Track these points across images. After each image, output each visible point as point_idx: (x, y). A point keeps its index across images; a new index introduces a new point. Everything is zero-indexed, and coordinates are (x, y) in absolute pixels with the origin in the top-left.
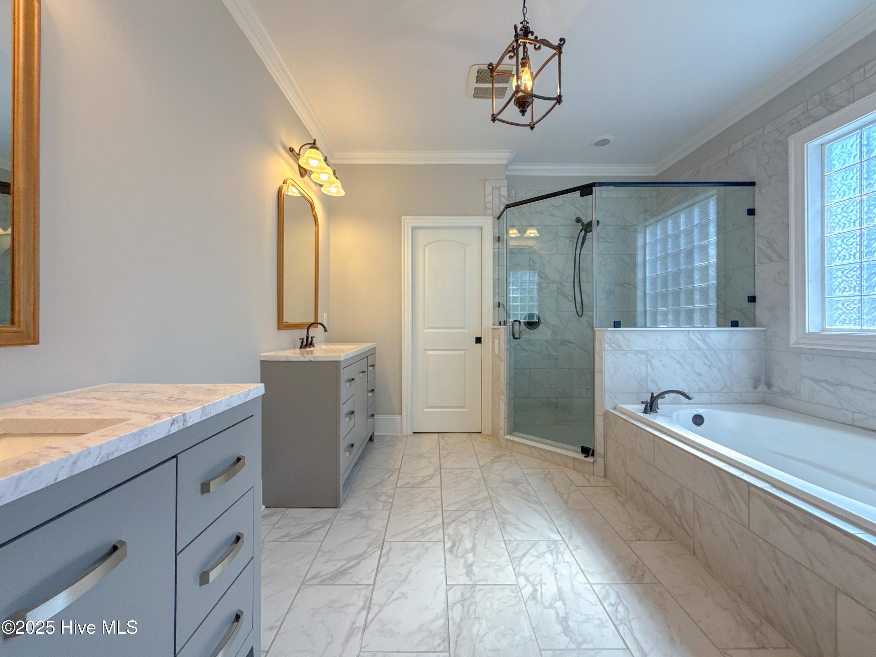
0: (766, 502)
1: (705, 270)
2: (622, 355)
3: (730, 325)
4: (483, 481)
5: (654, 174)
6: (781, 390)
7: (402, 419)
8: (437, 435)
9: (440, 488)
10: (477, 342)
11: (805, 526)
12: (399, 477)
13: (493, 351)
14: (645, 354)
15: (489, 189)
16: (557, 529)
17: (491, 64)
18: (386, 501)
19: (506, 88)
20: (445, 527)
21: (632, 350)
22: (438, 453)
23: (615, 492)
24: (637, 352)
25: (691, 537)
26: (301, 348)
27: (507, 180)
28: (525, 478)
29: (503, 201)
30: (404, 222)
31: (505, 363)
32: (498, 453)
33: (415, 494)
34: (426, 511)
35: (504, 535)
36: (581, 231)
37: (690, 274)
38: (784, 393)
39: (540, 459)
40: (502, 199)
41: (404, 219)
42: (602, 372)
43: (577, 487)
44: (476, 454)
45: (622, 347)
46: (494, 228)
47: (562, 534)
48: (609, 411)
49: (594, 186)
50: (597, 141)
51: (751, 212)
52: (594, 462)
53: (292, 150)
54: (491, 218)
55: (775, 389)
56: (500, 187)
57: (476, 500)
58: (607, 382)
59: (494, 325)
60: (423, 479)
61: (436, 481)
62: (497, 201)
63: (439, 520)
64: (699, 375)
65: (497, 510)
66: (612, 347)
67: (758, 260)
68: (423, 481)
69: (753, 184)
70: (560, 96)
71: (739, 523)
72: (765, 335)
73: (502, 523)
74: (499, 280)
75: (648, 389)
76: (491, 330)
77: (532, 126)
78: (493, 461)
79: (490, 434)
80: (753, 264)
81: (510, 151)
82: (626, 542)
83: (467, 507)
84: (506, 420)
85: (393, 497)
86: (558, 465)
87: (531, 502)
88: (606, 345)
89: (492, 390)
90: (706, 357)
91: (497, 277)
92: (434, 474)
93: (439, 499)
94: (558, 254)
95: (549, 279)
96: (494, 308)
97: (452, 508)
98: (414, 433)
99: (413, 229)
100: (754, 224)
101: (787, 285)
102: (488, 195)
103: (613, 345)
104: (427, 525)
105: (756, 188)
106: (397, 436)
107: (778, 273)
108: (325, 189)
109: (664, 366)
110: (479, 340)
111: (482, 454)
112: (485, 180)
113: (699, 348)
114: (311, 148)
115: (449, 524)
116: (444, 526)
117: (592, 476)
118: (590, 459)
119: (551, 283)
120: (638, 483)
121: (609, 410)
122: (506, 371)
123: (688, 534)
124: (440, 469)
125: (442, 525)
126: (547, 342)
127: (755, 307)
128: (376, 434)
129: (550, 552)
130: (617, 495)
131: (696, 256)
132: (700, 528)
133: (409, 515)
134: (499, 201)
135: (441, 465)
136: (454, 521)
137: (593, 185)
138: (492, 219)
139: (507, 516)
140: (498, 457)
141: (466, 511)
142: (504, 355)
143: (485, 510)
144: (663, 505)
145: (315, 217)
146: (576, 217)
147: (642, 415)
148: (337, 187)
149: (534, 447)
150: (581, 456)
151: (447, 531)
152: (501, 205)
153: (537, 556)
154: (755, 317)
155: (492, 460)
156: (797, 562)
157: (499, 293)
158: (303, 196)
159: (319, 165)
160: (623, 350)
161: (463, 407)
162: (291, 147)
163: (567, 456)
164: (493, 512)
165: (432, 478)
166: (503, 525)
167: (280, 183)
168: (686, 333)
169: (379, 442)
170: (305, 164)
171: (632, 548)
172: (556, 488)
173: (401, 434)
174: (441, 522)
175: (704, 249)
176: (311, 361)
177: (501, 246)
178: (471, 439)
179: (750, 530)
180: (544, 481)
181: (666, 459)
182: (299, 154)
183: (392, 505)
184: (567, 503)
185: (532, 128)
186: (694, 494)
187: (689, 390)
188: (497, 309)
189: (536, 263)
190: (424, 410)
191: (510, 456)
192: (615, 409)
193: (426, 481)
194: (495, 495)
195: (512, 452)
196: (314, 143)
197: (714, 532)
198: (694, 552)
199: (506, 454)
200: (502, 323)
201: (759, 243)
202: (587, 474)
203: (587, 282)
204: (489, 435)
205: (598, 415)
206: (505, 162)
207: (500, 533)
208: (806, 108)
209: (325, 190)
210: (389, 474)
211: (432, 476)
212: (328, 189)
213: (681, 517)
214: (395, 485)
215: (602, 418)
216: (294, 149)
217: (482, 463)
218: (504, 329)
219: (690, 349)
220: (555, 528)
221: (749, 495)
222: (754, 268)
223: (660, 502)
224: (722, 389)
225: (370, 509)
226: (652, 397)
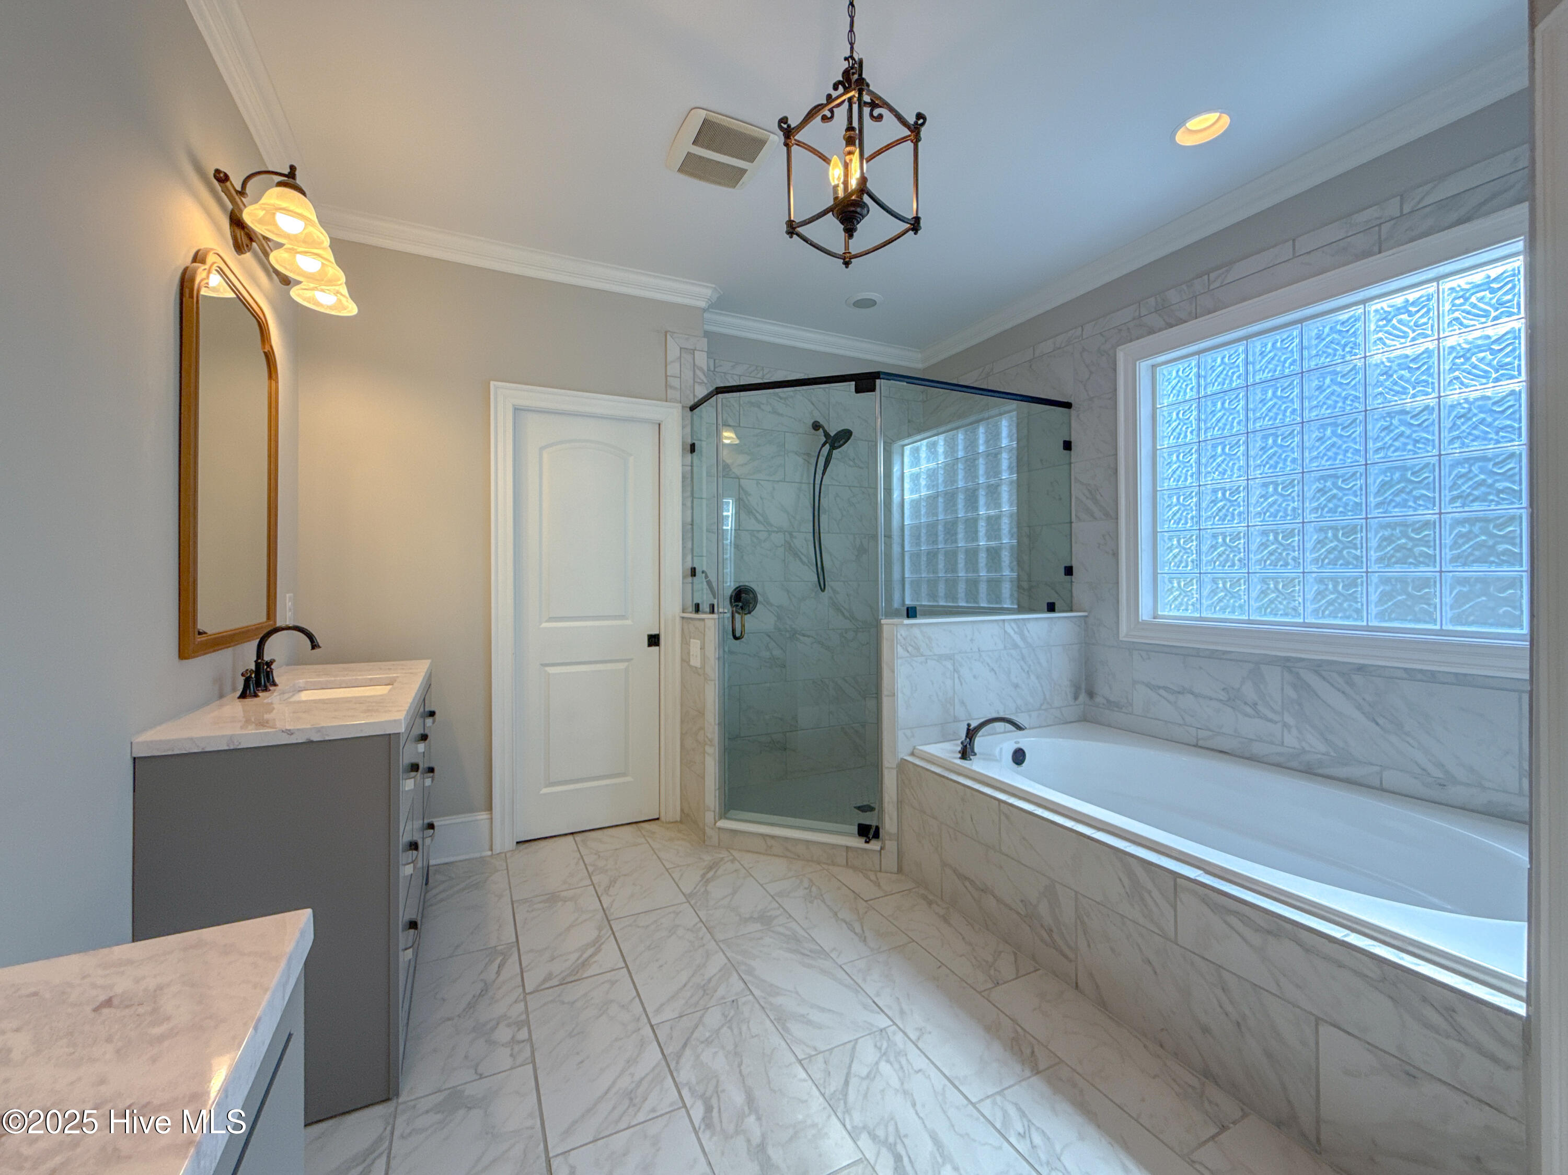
0: (1204, 900)
1: (993, 523)
2: (921, 663)
3: (1046, 610)
4: (704, 928)
5: (920, 366)
6: (1108, 701)
7: (492, 819)
8: (570, 838)
9: (625, 969)
10: (650, 645)
11: (1269, 932)
12: (524, 965)
13: (685, 660)
14: (951, 659)
15: (673, 351)
16: (874, 1002)
17: (784, 120)
18: (514, 1041)
19: (745, 171)
20: (672, 1067)
21: (935, 655)
22: (589, 882)
23: (925, 898)
24: (941, 658)
25: (1071, 961)
26: (243, 696)
27: (706, 340)
28: (777, 905)
29: (700, 379)
30: (496, 394)
31: (715, 684)
32: (708, 858)
33: (575, 1001)
34: (616, 1040)
35: (793, 1048)
36: (824, 445)
37: (971, 524)
38: (1111, 705)
39: (786, 857)
40: (698, 372)
41: (496, 388)
42: (894, 695)
43: (866, 901)
44: (667, 870)
45: (922, 650)
46: (683, 427)
47: (886, 1011)
48: (905, 760)
49: (879, 378)
50: (859, 298)
51: (1067, 446)
52: (882, 848)
53: (222, 178)
54: (679, 406)
55: (1099, 700)
56: (694, 350)
57: (710, 980)
58: (902, 711)
59: (684, 611)
60: (581, 956)
61: (609, 956)
62: (688, 374)
63: (652, 1055)
64: (1016, 686)
65: (757, 992)
66: (908, 652)
67: (1076, 515)
68: (580, 961)
69: (1068, 405)
70: (917, 219)
71: (1158, 934)
72: (1086, 623)
73: (779, 1020)
74: (692, 525)
75: (955, 717)
76: (678, 620)
77: (847, 260)
78: (705, 880)
79: (679, 819)
80: (1068, 520)
81: (714, 286)
82: (983, 994)
83: (698, 1003)
84: (717, 792)
85: (527, 1023)
86: (819, 863)
87: (808, 956)
88: (900, 649)
89: (682, 734)
90: (1023, 658)
91: (689, 520)
92: (599, 937)
93: (635, 997)
94: (785, 481)
95: (771, 525)
96: (684, 577)
97: (669, 1013)
98: (518, 843)
99: (517, 410)
100: (1070, 463)
101: (1116, 554)
102: (672, 362)
103: (910, 649)
104: (632, 1075)
105: (1073, 412)
106: (481, 857)
107: (1103, 536)
108: (301, 292)
109: (975, 677)
110: (654, 640)
111: (678, 866)
112: (666, 332)
113: (1016, 646)
114: (280, 184)
115: (679, 1056)
116: (669, 1063)
117: (879, 874)
118: (874, 845)
119: (774, 532)
120: (967, 878)
121: (905, 758)
122: (717, 697)
123: (1066, 957)
124: (609, 921)
125: (663, 1063)
126: (769, 636)
127: (1072, 582)
128: (432, 862)
129: (884, 1058)
130: (930, 903)
131: (982, 501)
132: (1089, 946)
133: (582, 1062)
134: (692, 375)
135: (607, 912)
136: (685, 1045)
137: (876, 375)
138: (680, 408)
139: (779, 1000)
140: (710, 868)
141: (699, 1014)
142: (713, 669)
143: (734, 998)
144: (1018, 913)
145: (270, 358)
146: (813, 421)
147: (959, 762)
148: (337, 293)
149: (773, 837)
150: (859, 843)
151: (682, 1077)
152: (696, 384)
153: (868, 1076)
154: (1072, 596)
155: (704, 875)
156: (1256, 985)
157: (692, 549)
158: (240, 298)
159: (307, 231)
160: (922, 655)
161: (624, 774)
162: (222, 169)
163: (834, 846)
164: (751, 997)
165: (598, 951)
166: (781, 1021)
167: (185, 259)
168: (1001, 623)
169: (443, 882)
170: (261, 221)
171: (996, 1004)
172: (836, 914)
173: (489, 853)
174: (660, 1056)
175: (993, 491)
176: (311, 742)
177: (696, 462)
178: (644, 836)
179: (1178, 945)
180: (811, 902)
181: (1024, 839)
182: (242, 193)
183: (532, 1047)
184: (865, 940)
185: (847, 264)
186: (1076, 892)
187: (1004, 711)
188: (690, 579)
189: (750, 495)
190: (541, 792)
191: (733, 861)
192: (912, 754)
193: (586, 960)
194: (739, 958)
195: (731, 851)
196: (292, 173)
197: (1113, 950)
198: (1077, 983)
199: (722, 859)
200: (705, 607)
201: (1077, 491)
202: (871, 871)
203: (829, 532)
204: (676, 822)
205: (887, 768)
206: (703, 304)
207: (783, 1044)
208: (1137, 314)
209: (299, 295)
210: (495, 966)
211: (597, 944)
212: (308, 294)
213: (1051, 930)
214: (521, 989)
215: (894, 772)
216: (231, 178)
217: (688, 889)
218: (713, 621)
219: (1005, 648)
220: (870, 1001)
221: (1175, 889)
222: (1071, 527)
223: (1011, 909)
224: (1041, 705)
225: (481, 1077)
226: (968, 730)
